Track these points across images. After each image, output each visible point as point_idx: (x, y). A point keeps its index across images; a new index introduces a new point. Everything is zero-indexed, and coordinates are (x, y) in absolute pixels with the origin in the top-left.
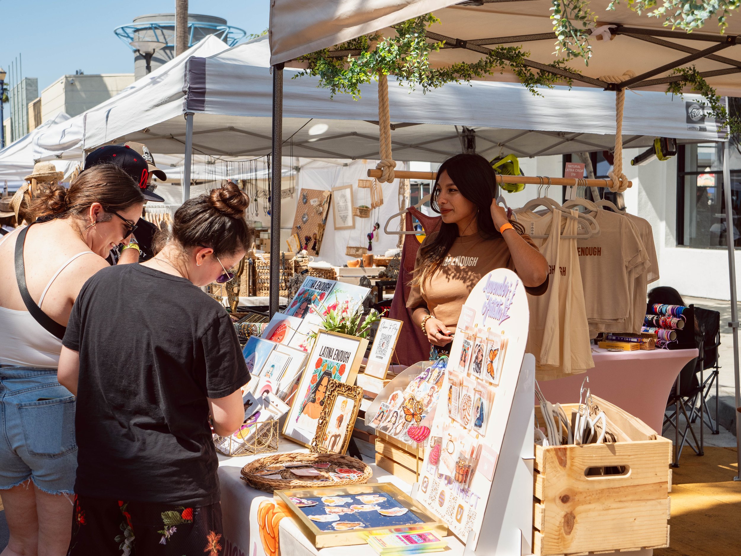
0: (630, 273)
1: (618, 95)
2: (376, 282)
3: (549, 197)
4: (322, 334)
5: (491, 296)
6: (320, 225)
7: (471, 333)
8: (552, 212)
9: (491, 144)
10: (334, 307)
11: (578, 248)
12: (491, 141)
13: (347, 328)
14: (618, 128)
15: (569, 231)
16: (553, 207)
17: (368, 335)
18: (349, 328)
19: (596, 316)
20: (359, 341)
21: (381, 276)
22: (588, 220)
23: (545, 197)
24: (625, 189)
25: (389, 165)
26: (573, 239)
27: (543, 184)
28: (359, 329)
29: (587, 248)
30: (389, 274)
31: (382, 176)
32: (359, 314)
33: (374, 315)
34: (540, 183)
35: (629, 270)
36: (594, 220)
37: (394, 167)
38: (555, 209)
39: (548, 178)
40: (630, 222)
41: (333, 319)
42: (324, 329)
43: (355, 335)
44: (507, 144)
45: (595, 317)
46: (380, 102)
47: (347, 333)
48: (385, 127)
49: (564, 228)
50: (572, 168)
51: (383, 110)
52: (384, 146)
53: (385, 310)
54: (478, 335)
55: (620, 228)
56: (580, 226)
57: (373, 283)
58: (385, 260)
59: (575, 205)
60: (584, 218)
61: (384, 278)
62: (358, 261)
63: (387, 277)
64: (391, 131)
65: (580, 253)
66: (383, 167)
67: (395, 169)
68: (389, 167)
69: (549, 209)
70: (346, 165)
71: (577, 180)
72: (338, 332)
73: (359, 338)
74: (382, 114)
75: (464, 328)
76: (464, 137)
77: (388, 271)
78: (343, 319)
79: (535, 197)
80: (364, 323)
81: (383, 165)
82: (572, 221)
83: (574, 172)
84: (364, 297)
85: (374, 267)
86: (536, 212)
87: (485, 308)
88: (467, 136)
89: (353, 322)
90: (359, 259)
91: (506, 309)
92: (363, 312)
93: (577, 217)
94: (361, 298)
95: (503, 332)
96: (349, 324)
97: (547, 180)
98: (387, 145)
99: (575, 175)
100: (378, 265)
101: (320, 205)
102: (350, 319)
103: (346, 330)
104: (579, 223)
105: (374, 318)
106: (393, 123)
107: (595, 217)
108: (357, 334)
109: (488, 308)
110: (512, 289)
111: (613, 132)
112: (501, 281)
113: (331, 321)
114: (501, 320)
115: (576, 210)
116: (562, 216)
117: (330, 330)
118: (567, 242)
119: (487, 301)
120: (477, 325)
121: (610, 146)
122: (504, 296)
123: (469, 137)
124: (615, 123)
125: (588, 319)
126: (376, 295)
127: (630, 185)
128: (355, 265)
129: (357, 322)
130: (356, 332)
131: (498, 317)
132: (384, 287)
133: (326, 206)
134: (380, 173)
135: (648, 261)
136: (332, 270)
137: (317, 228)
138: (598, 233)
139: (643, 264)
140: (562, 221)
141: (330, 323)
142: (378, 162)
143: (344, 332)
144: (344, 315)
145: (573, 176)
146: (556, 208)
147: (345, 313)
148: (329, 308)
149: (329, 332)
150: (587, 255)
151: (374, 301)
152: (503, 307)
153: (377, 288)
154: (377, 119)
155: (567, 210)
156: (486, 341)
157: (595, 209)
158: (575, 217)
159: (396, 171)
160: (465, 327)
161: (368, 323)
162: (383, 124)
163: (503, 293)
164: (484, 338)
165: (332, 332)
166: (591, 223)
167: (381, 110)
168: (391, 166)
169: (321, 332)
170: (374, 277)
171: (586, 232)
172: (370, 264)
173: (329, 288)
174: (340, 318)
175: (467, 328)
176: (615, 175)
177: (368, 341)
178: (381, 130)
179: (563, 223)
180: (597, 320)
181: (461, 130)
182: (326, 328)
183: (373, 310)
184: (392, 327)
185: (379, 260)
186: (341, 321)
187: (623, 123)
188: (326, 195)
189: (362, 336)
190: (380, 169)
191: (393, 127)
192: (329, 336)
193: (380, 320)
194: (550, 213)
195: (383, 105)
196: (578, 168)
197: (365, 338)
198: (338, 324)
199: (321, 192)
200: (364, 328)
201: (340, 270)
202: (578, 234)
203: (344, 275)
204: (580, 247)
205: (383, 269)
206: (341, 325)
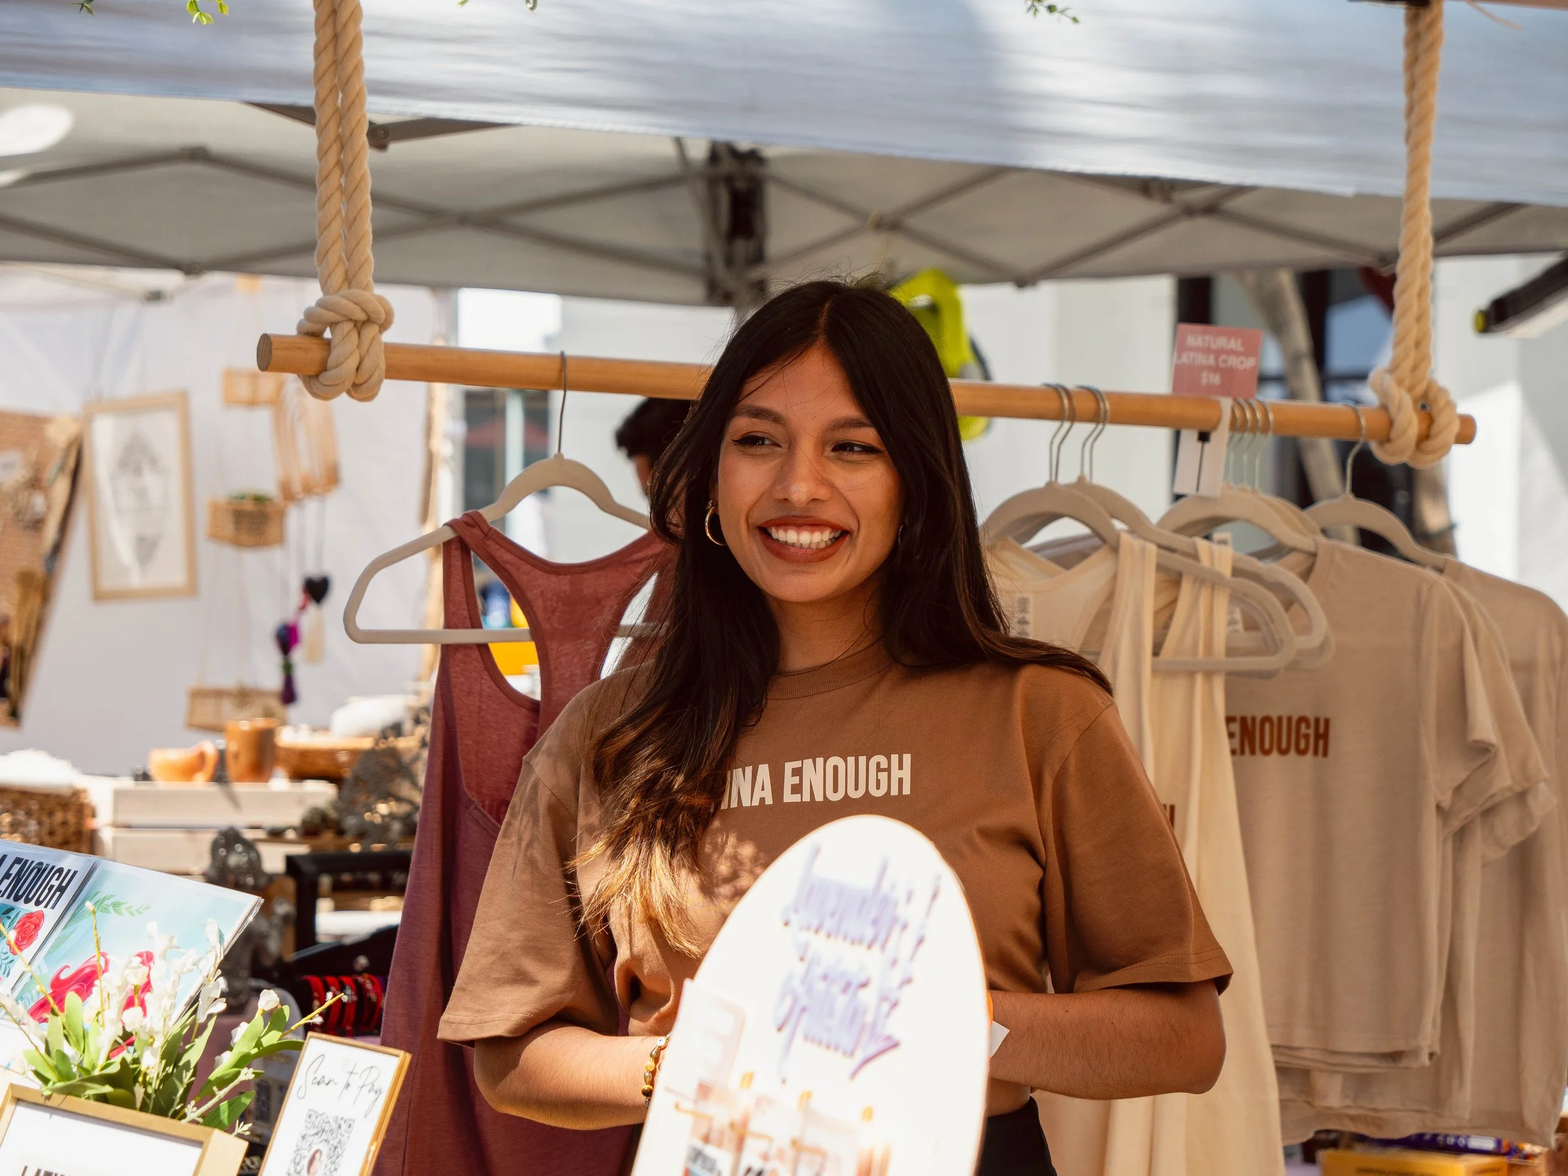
0: (1460, 837)
1: (1412, 20)
2: (290, 861)
3: (1100, 479)
4: (22, 1111)
5: (819, 944)
6: (26, 580)
7: (721, 1115)
8: (1115, 549)
9: (835, 222)
10: (85, 981)
11: (1229, 720)
12: (840, 206)
13: (145, 1084)
14: (1416, 168)
15: (1189, 639)
16: (1118, 525)
17: (243, 1118)
18: (155, 1084)
19: (1302, 1037)
20: (199, 1144)
21: (311, 828)
22: (1277, 588)
23: (1081, 479)
24: (1445, 450)
25: (362, 316)
26: (1209, 675)
27: (1073, 418)
28: (200, 1089)
29: (1266, 719)
30: (350, 822)
31: (324, 368)
32: (201, 1018)
33: (274, 1019)
34: (1059, 416)
35: (1456, 824)
36: (1303, 590)
37: (384, 326)
38: (1126, 538)
39: (1094, 394)
40: (1466, 606)
41: (80, 1038)
42: (36, 1084)
43: (179, 1115)
44: (915, 222)
45: (1297, 1043)
46: (319, 26)
47: (144, 1108)
48: (343, 142)
49: (1166, 627)
50: (1207, 351)
51: (337, 63)
52: (336, 227)
53: (330, 998)
54: (754, 1126)
55: (1419, 630)
56: (1238, 616)
57: (273, 859)
58: (331, 754)
59: (1217, 522)
60: (1256, 577)
61: (327, 839)
62: (202, 757)
63: (340, 832)
64: (370, 157)
65: (1237, 742)
66: (333, 325)
67: (389, 337)
68: (360, 326)
69: (1096, 533)
70: (156, 297)
71: (1226, 403)
72: (103, 1098)
73: (199, 1132)
74: (327, 82)
75: (691, 1090)
76: (712, 182)
77: (346, 804)
78: (127, 1038)
79: (1038, 479)
80: (226, 1061)
81: (331, 316)
82: (1205, 594)
83: (1215, 369)
84: (231, 934)
85: (280, 783)
86: (1038, 549)
87: (788, 1002)
88: (729, 180)
89: (173, 1054)
90: (210, 746)
91: (885, 1007)
92: (221, 1006)
93: (1227, 572)
94: (214, 939)
95: (868, 1114)
96: (152, 1064)
97: (1089, 405)
98: (351, 223)
99: (1216, 379)
100: (299, 775)
101: (35, 483)
102: (159, 1043)
103: (139, 1091)
104: (1236, 598)
105: (272, 1038)
106: (380, 119)
107: (1306, 575)
108: (192, 1112)
109: (804, 1001)
110: (912, 913)
111: (1394, 184)
112: (862, 880)
113: (69, 1050)
114: (860, 1056)
115: (1223, 542)
116: (1160, 568)
117: (62, 1091)
118: (1179, 686)
119: (801, 968)
120: (748, 1079)
121: (1382, 243)
122: (876, 948)
123: (741, 185)
124: (1400, 149)
125: (1275, 1048)
126: (286, 918)
127: (1466, 433)
128: (189, 771)
129: (194, 1054)
130: (184, 1100)
131: (846, 1041)
132: (325, 881)
133: (61, 489)
134: (316, 354)
135: (1542, 786)
136: (76, 793)
137: (15, 592)
138: (1322, 648)
139: (1522, 797)
140: (1157, 592)
141: (63, 1057)
142: (311, 293)
143: (129, 1103)
144: (133, 1019)
145: (1211, 389)
146: (1132, 532)
147: (136, 1010)
148: (59, 988)
149: (56, 1101)
150: (1266, 753)
151: (274, 945)
152: (868, 997)
153: (290, 885)
154: (306, 98)
155: (1181, 541)
156: (790, 1153)
157: (1305, 542)
158: (1220, 576)
159: (391, 349)
160: (694, 1085)
161: (244, 1061)
162: (332, 126)
163: (869, 933)
164: (783, 1141)
165: (72, 1102)
166: (1290, 601)
167: (327, 59)
168: (368, 321)
169: (18, 1101)
170: (276, 835)
171: (1270, 646)
172: (260, 768)
173: (62, 889)
174: (112, 1033)
175: (704, 1091)
176: (1400, 383)
177: (245, 1145)
178: (322, 153)
179: (1165, 599)
180: (1307, 1054)
181: (698, 151)
182: (45, 1081)
183: (269, 999)
184: (355, 1082)
185: (304, 754)
186: (116, 1048)
187: (1436, 147)
188: (59, 435)
189: (211, 1119)
190: (316, 335)
191: (381, 136)
192: (57, 1119)
193: (299, 1047)
194: (1104, 551)
195: (336, 37)
196: (1231, 352)
197: (230, 1130)
198: (102, 1062)
199: (35, 424)
200: (222, 1082)
201: (119, 796)
202: (1231, 651)
203: (133, 819)
204: (1238, 714)
205: (321, 793)
206: (114, 1069)
